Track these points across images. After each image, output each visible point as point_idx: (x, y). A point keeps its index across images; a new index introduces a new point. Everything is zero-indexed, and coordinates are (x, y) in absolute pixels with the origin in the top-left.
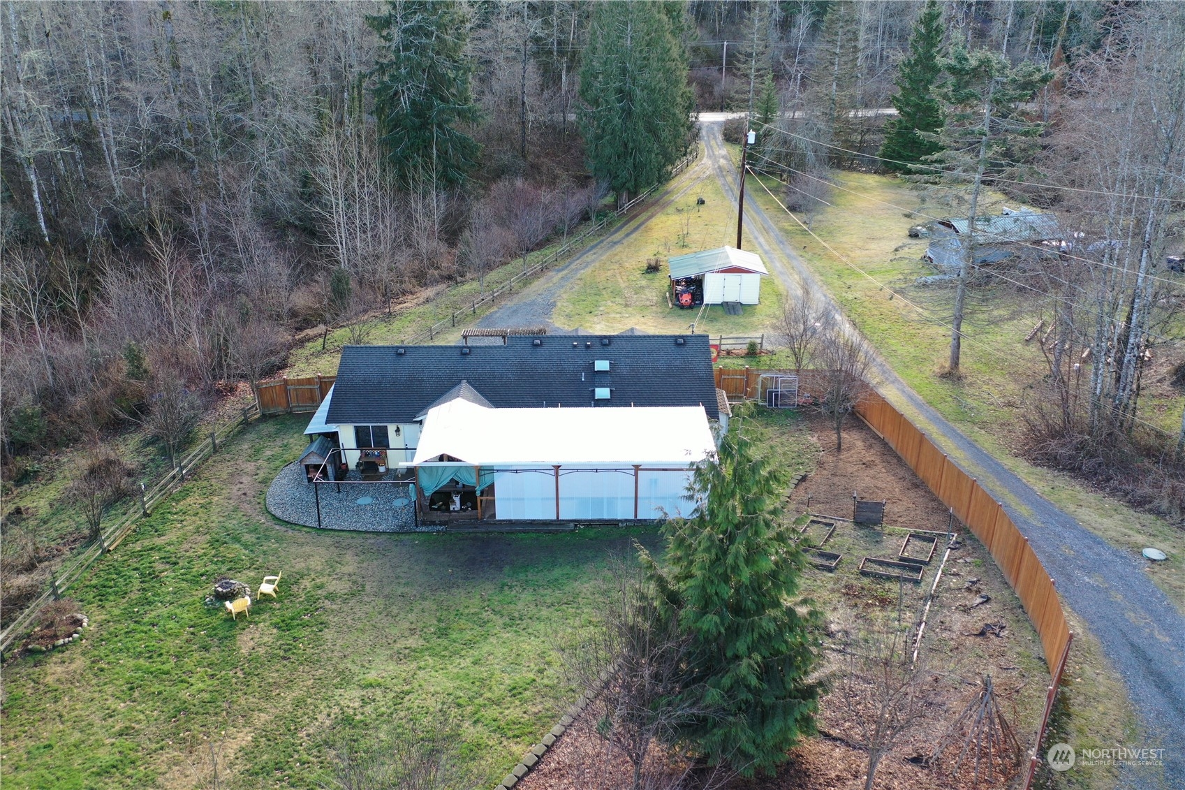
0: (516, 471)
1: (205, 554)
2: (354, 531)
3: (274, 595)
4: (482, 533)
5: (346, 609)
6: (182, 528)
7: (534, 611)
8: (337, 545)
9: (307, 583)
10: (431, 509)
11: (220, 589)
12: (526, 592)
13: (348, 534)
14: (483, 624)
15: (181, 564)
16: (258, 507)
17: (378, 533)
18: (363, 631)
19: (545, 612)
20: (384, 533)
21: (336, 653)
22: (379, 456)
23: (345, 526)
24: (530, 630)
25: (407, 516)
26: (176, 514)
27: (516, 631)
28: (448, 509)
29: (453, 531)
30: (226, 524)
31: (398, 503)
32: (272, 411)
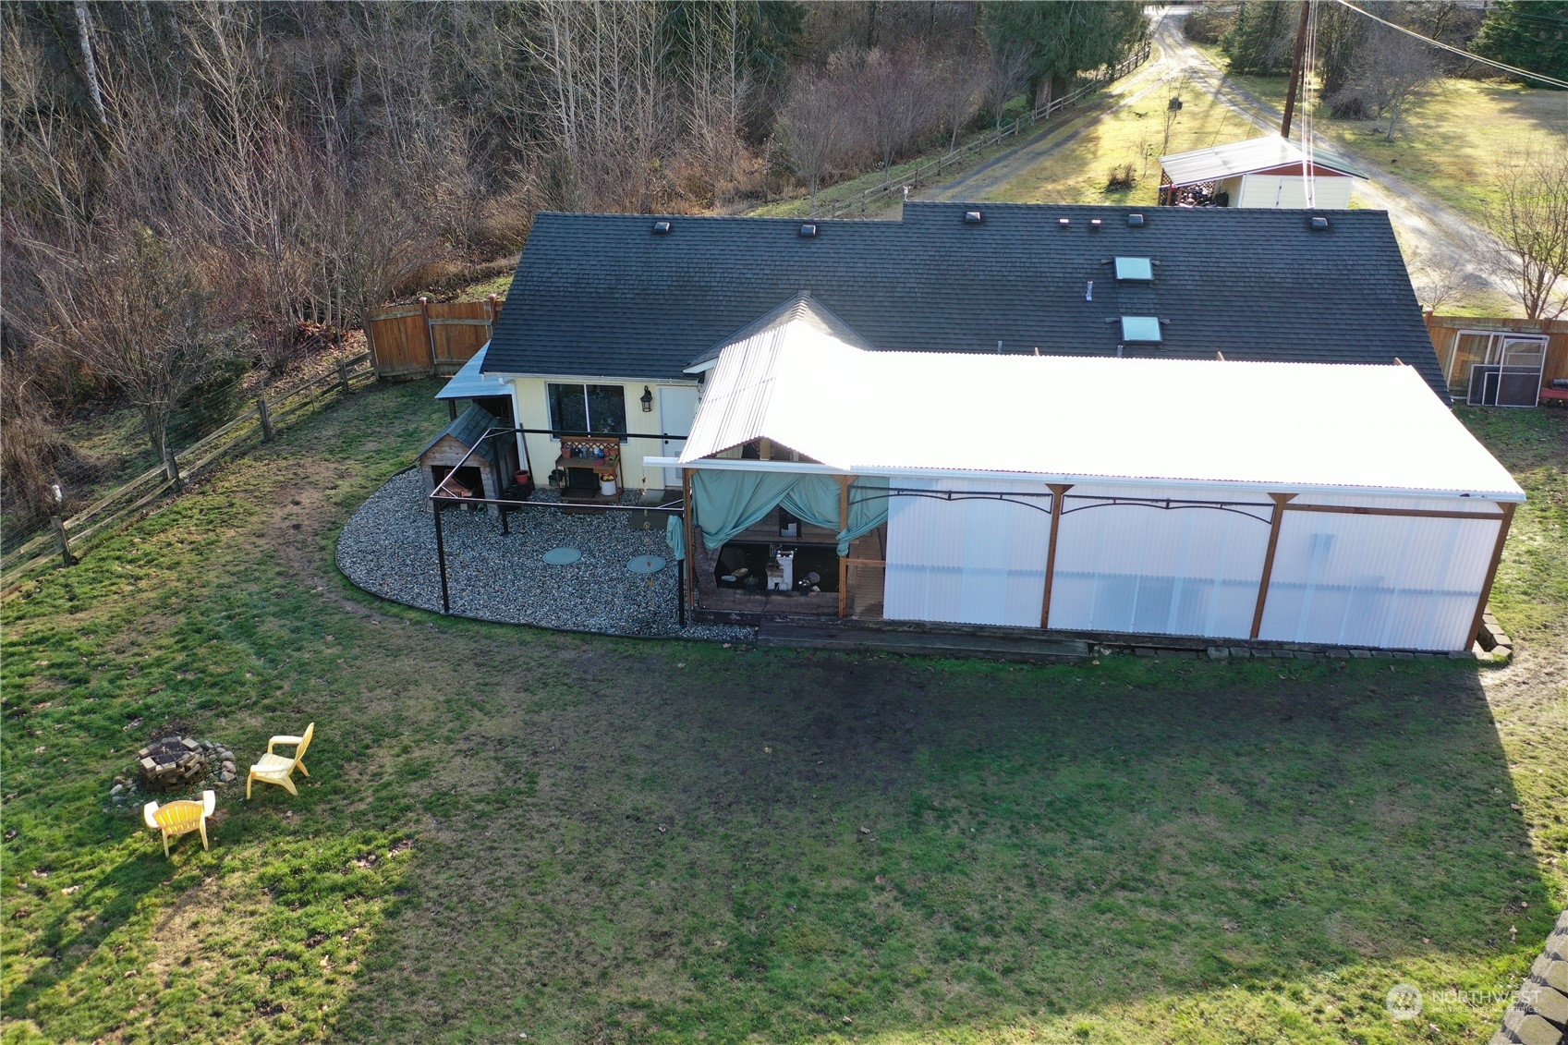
0: (949, 495)
1: (159, 662)
2: (529, 626)
3: (292, 788)
4: (849, 652)
5: (476, 846)
6: (132, 594)
7: (1030, 906)
8: (481, 659)
9: (386, 759)
10: (721, 583)
11: (148, 763)
12: (989, 835)
13: (511, 633)
14: (878, 934)
15: (93, 684)
16: (317, 556)
17: (586, 636)
18: (514, 929)
19: (1060, 912)
20: (601, 634)
21: (420, 1005)
22: (602, 457)
23: (510, 613)
24: (1029, 979)
25: (659, 599)
26: (130, 562)
27: (983, 979)
28: (761, 587)
29: (775, 641)
30: (232, 593)
31: (640, 565)
32: (400, 371)
